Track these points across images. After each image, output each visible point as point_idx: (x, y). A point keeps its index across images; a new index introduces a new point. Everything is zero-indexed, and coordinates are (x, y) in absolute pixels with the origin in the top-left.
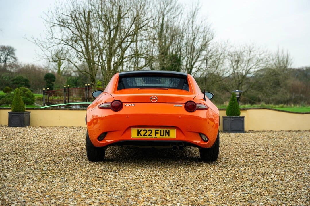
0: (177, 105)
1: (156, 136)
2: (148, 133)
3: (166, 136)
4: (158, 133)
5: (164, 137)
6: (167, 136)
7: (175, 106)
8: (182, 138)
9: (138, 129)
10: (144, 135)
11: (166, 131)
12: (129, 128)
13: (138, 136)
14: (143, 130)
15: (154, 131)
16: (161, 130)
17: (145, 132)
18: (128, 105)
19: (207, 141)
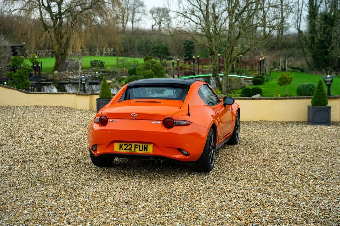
0: (155, 122)
1: (135, 150)
2: (129, 147)
3: (144, 151)
4: (137, 148)
5: (143, 152)
6: (146, 151)
7: (153, 122)
8: (160, 153)
9: (120, 143)
10: (125, 149)
11: (144, 146)
12: (112, 143)
13: (120, 149)
14: (124, 144)
15: (133, 145)
16: (140, 145)
17: (126, 146)
18: (112, 121)
19: (188, 155)
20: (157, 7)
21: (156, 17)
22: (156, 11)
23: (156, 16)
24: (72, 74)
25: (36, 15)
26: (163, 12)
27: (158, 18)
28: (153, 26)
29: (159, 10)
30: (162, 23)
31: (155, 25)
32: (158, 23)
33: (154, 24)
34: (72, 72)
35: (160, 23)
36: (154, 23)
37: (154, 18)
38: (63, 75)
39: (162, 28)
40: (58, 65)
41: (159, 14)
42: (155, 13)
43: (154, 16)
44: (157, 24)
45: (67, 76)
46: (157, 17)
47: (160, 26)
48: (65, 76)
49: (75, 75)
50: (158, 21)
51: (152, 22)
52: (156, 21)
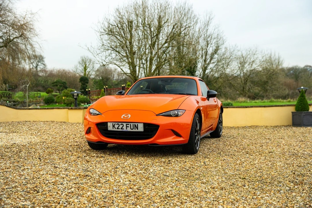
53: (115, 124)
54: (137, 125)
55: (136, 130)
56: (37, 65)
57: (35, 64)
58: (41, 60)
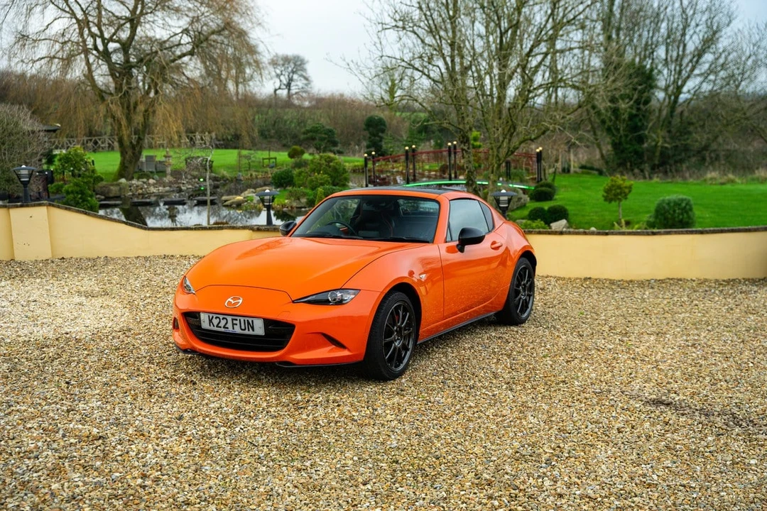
20: (283, 55)
21: (282, 74)
22: (281, 62)
23: (281, 71)
24: (154, 185)
25: (77, 71)
26: (295, 65)
27: (284, 75)
28: (276, 90)
29: (286, 60)
30: (293, 84)
31: (280, 88)
32: (284, 85)
33: (277, 87)
34: (154, 181)
35: (288, 86)
36: (277, 85)
37: (278, 76)
38: (137, 186)
39: (293, 95)
40: (127, 167)
41: (288, 68)
42: (279, 65)
43: (278, 72)
44: (285, 87)
45: (145, 189)
46: (284, 73)
47: (289, 90)
48: (141, 189)
49: (160, 186)
50: (285, 82)
51: (275, 83)
52: (281, 81)
53: (213, 317)
54: (252, 321)
55: (251, 332)
56: (291, 80)
57: (287, 77)
58: (299, 68)
